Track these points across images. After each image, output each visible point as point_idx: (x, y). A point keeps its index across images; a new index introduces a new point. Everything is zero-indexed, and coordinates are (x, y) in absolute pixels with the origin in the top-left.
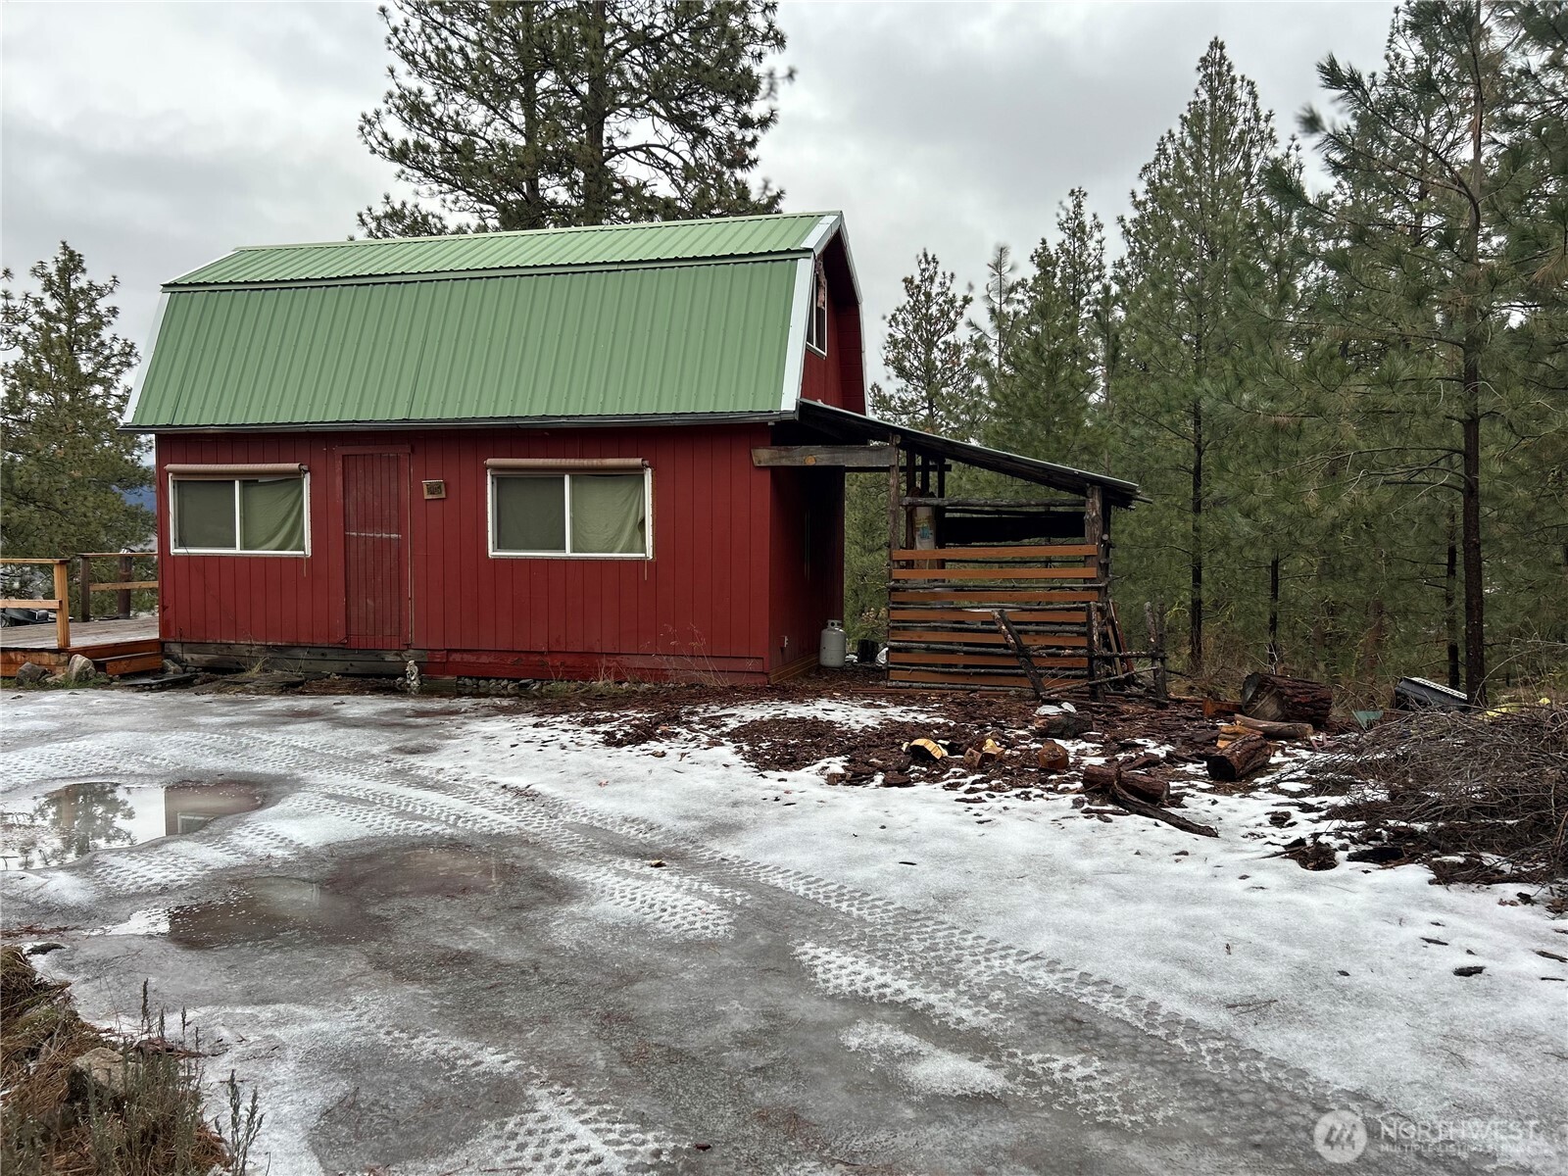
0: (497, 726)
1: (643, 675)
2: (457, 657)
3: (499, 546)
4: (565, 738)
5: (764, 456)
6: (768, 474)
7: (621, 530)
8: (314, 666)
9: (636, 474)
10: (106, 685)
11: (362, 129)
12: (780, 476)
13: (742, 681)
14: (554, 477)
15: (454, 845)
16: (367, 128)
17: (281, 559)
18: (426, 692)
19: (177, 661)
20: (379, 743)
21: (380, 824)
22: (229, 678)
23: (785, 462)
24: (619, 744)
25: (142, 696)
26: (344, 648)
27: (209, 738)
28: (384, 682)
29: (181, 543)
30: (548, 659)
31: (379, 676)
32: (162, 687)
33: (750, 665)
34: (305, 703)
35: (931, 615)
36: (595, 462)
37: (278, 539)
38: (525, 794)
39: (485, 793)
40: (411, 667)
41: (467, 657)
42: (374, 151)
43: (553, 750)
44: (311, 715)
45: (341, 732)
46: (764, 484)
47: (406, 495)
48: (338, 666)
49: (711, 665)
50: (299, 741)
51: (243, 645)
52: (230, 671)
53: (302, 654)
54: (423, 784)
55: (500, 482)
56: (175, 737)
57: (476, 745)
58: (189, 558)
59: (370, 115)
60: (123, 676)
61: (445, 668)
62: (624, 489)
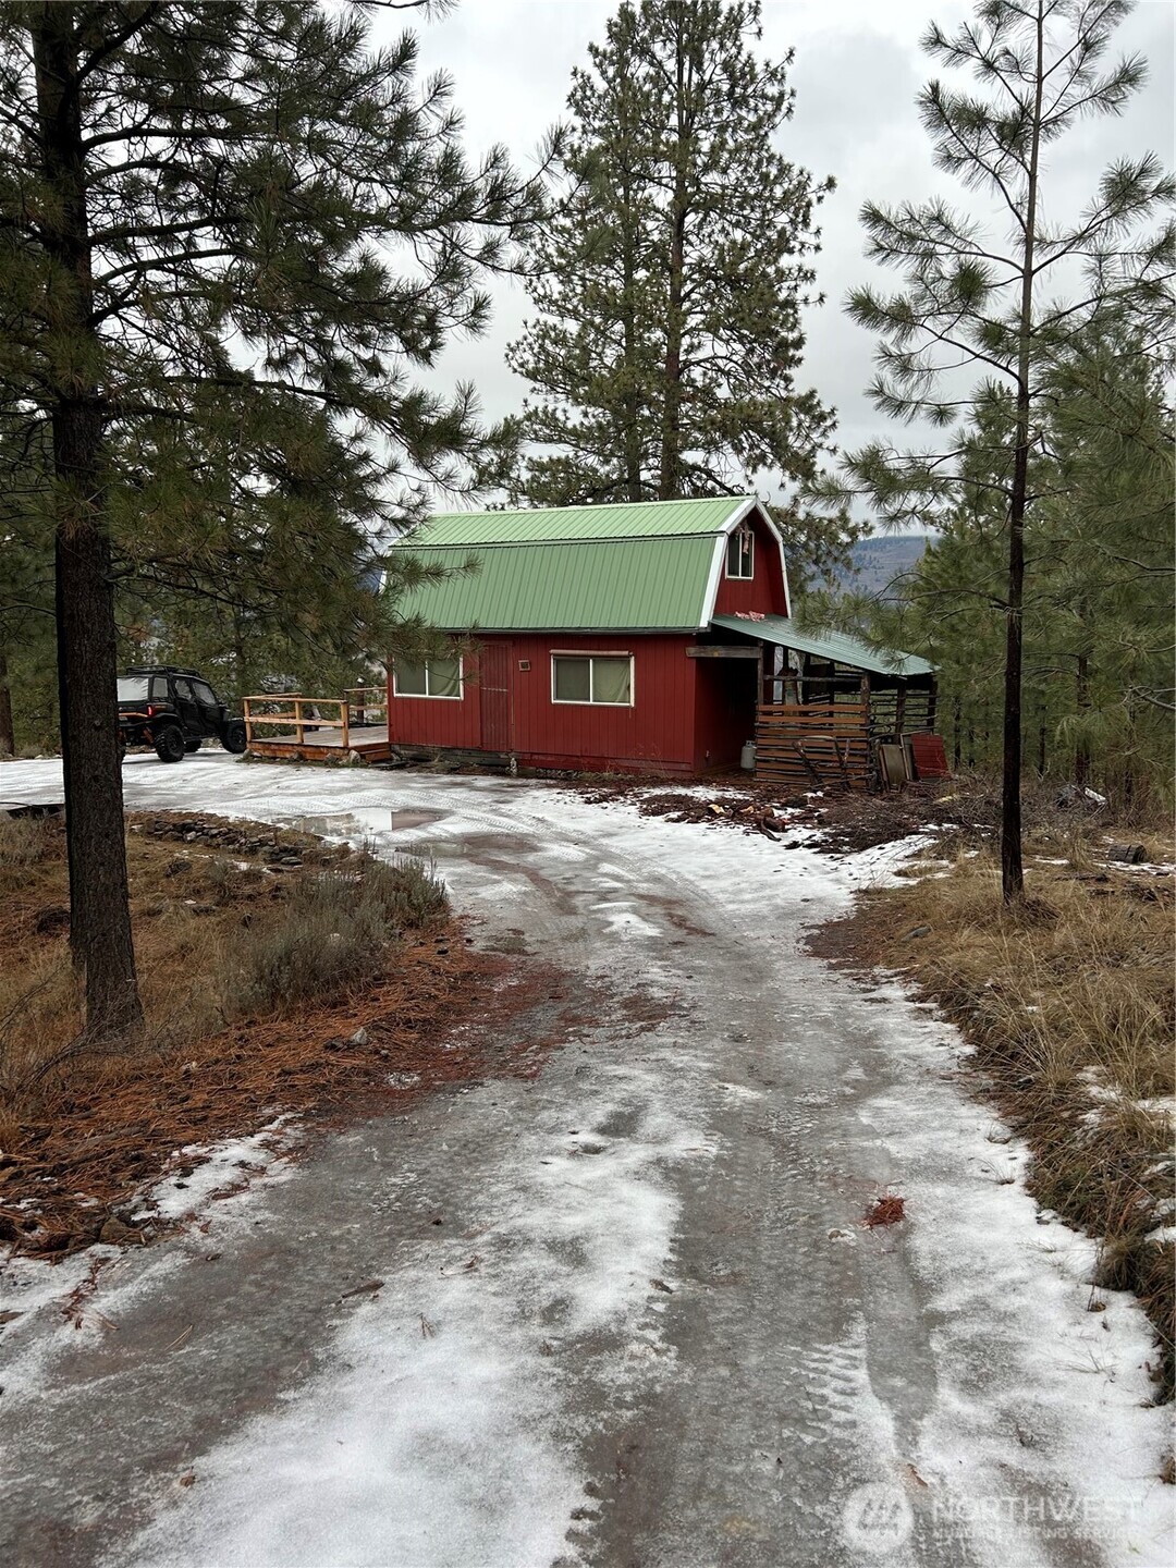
0: (543, 794)
1: (628, 770)
2: (536, 757)
3: (557, 698)
4: (567, 800)
5: (692, 651)
6: (694, 661)
7: (619, 690)
8: (466, 759)
9: (625, 660)
10: (365, 767)
11: (507, 356)
12: (702, 663)
13: (678, 775)
14: (584, 660)
15: (508, 835)
16: (511, 354)
17: (448, 701)
18: (519, 776)
19: (398, 754)
20: (488, 798)
21: (483, 828)
22: (423, 764)
23: (703, 655)
24: (591, 803)
25: (384, 773)
26: (480, 750)
27: (417, 793)
28: (498, 769)
29: (399, 691)
30: (581, 760)
31: (497, 766)
32: (391, 768)
33: (683, 767)
34: (459, 779)
35: (781, 742)
36: (605, 653)
37: (447, 690)
38: (541, 820)
39: (525, 819)
40: (513, 762)
41: (541, 757)
42: (515, 371)
43: (562, 803)
44: (461, 785)
45: (473, 793)
46: (692, 668)
47: (511, 667)
48: (476, 760)
49: (662, 766)
50: (454, 796)
51: (431, 746)
52: (423, 761)
53: (460, 753)
54: (502, 815)
55: (557, 662)
56: (402, 792)
57: (529, 801)
58: (403, 698)
59: (513, 345)
60: (374, 762)
61: (530, 763)
62: (619, 667)
